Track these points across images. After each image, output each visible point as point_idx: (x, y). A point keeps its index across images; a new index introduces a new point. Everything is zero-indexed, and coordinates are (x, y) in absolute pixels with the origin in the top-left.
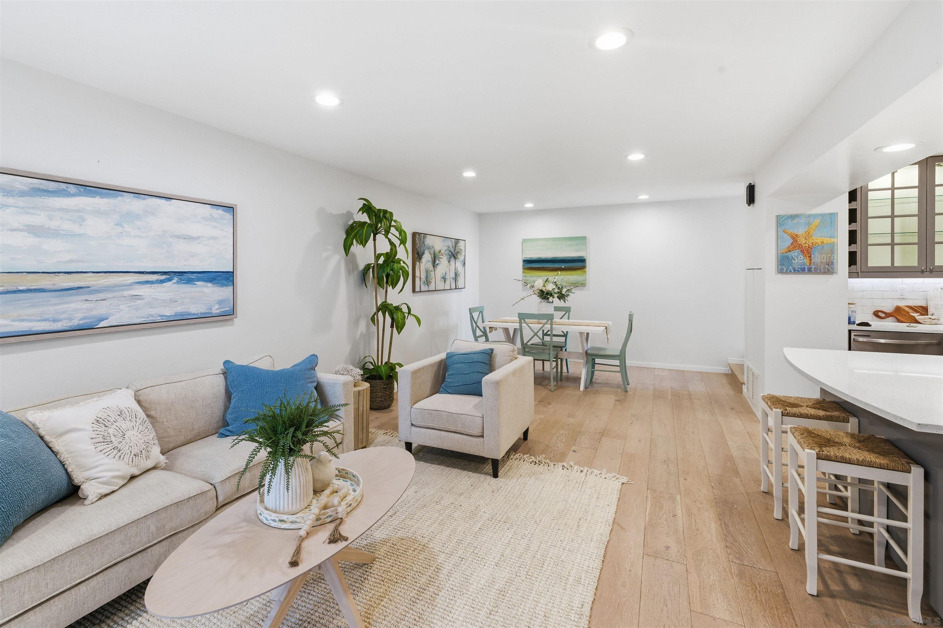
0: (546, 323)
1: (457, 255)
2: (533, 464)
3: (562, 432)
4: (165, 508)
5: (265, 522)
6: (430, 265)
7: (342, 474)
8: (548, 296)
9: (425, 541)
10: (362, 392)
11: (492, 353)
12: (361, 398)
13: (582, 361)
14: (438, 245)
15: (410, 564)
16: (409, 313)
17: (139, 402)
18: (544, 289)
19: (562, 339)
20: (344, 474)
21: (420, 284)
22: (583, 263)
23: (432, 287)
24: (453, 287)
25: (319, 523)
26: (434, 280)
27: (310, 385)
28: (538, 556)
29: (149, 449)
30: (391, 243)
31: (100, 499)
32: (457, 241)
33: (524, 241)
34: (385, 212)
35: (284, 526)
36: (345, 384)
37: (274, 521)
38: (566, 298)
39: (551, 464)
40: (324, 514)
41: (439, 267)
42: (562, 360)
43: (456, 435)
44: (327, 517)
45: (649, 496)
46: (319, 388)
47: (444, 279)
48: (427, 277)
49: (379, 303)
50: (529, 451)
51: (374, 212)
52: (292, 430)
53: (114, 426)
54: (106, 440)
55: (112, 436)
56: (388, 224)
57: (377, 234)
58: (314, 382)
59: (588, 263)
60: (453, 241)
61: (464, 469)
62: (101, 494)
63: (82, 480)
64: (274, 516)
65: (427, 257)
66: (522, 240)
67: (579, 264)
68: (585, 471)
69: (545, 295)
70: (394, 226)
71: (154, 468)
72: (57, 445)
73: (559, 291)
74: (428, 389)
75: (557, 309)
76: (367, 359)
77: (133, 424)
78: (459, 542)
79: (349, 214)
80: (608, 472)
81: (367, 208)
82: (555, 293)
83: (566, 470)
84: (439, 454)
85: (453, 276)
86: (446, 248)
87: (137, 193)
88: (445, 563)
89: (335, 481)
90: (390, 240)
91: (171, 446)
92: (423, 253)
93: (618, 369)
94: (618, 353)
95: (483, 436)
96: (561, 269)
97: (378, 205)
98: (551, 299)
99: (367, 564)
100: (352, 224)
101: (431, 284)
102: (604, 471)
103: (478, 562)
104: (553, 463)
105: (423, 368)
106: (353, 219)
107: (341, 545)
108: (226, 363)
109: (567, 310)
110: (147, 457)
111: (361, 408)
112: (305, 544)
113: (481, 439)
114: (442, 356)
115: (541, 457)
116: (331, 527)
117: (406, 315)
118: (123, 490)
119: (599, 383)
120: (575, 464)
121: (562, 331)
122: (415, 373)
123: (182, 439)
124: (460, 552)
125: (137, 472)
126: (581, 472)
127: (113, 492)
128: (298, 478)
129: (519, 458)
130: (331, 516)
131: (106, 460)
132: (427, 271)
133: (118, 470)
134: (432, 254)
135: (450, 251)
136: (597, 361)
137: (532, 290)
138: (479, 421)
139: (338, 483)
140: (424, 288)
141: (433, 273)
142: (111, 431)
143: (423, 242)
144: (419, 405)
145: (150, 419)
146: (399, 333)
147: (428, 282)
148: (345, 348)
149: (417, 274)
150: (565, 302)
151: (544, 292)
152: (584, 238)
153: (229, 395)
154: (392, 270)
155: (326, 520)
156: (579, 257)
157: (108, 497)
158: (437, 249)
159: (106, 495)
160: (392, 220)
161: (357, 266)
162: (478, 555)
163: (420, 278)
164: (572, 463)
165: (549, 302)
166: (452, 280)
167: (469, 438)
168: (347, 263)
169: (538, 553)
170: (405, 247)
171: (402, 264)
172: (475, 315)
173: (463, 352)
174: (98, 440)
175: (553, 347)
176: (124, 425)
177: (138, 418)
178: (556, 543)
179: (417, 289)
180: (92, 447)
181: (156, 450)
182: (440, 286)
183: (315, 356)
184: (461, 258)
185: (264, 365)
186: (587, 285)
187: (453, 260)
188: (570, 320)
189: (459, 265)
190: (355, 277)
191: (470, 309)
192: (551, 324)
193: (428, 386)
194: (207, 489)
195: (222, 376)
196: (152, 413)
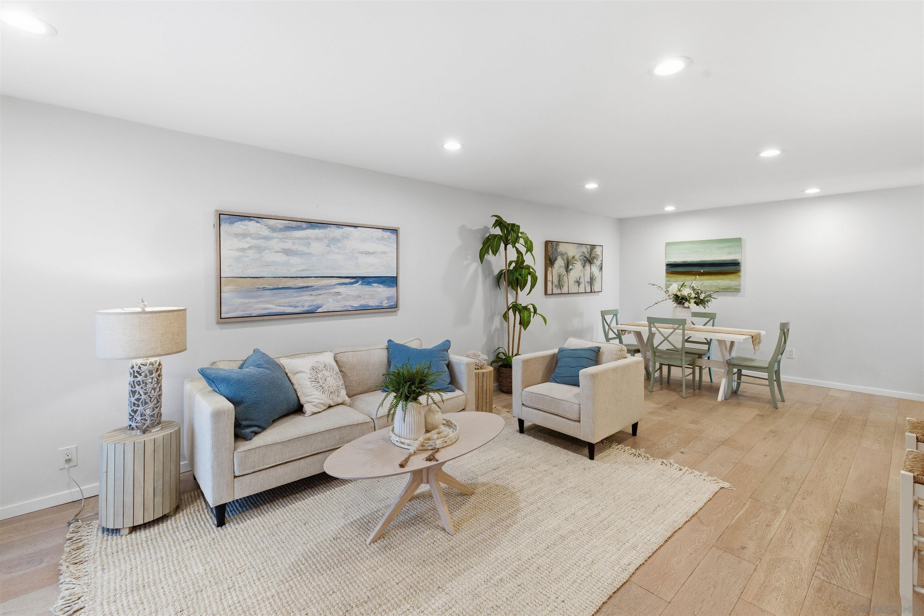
0: (677, 328)
1: (593, 260)
2: (632, 455)
3: (676, 434)
4: (345, 427)
5: (393, 442)
6: (563, 271)
7: (449, 424)
8: (684, 301)
9: (515, 490)
10: (485, 375)
11: (599, 351)
12: (485, 378)
13: (723, 370)
14: (572, 251)
15: (498, 502)
16: (535, 312)
17: (336, 361)
18: (679, 294)
19: (706, 347)
20: (450, 424)
21: (552, 287)
22: (737, 267)
23: (565, 290)
24: (588, 290)
25: (422, 449)
26: (567, 284)
27: (442, 362)
28: (605, 522)
29: (339, 390)
30: (518, 252)
31: (312, 415)
32: (593, 247)
33: (668, 244)
34: (513, 225)
35: (402, 446)
36: (468, 364)
37: (397, 441)
38: (707, 304)
39: (651, 459)
40: (427, 443)
41: (572, 272)
42: (701, 368)
43: (557, 417)
44: (429, 446)
45: (748, 504)
46: (449, 365)
47: (578, 283)
48: (559, 281)
49: (510, 302)
50: (634, 446)
51: (505, 226)
52: (408, 384)
53: (321, 373)
54: (316, 381)
55: (320, 379)
56: (515, 236)
57: (507, 244)
58: (446, 360)
59: (743, 268)
60: (588, 247)
61: (565, 448)
62: (313, 412)
63: (304, 402)
64: (397, 439)
65: (560, 263)
66: (665, 244)
67: (732, 268)
68: (684, 470)
69: (680, 300)
70: (521, 237)
71: (342, 404)
72: (294, 381)
73: (697, 296)
74: (540, 377)
75: (695, 315)
76: (501, 350)
77: (331, 373)
78: (541, 498)
79: (486, 229)
80: (709, 475)
81: (499, 223)
82: (692, 298)
83: (665, 466)
84: (547, 434)
85: (589, 280)
86: (580, 254)
87: (338, 225)
88: (525, 508)
89: (442, 426)
90: (517, 250)
91: (354, 392)
92: (556, 260)
93: (766, 382)
94: (766, 365)
95: (579, 421)
96: (701, 274)
97: (508, 219)
98: (686, 304)
99: (468, 495)
100: (488, 237)
101: (564, 287)
102: (705, 473)
103: (551, 514)
104: (653, 458)
105: (535, 359)
106: (490, 232)
107: (433, 463)
108: (390, 341)
109: (712, 317)
110: (338, 396)
111: (485, 387)
112: (412, 458)
113: (577, 424)
114: (556, 351)
115: (642, 451)
116: (430, 452)
117: (532, 314)
118: (324, 412)
119: (745, 396)
120: (675, 463)
121: (706, 339)
122: (526, 362)
123: (360, 389)
124: (540, 504)
125: (333, 404)
126: (680, 470)
127: (319, 412)
128: (413, 417)
129: (620, 449)
130: (432, 446)
131: (316, 392)
132: (559, 276)
133: (322, 400)
134: (565, 260)
135: (585, 257)
136: (744, 372)
137: (668, 295)
138: (576, 407)
139: (442, 428)
140: (556, 291)
141: (565, 278)
142: (319, 375)
143: (556, 250)
144: (528, 389)
145: (342, 373)
146: (525, 329)
147: (560, 285)
148: (481, 339)
149: (549, 278)
150: (705, 308)
151: (679, 297)
152: (739, 240)
153: (389, 363)
154: (520, 275)
155: (428, 447)
156: (731, 260)
157: (316, 415)
158: (571, 254)
159: (316, 413)
160: (519, 232)
161: (492, 272)
162: (553, 510)
163: (552, 281)
164: (672, 461)
165: (686, 308)
166: (586, 284)
167: (568, 421)
168: (484, 271)
169: (606, 520)
170: (532, 254)
171: (531, 270)
172: (608, 318)
173: (572, 348)
174: (313, 380)
175: (686, 353)
176: (327, 373)
177: (334, 370)
178: (625, 517)
179: (549, 292)
180: (309, 383)
181: (343, 392)
182: (574, 288)
183: (448, 342)
184: (598, 263)
185: (414, 345)
186: (742, 290)
187: (588, 265)
188: (715, 328)
189: (595, 269)
190: (490, 281)
191: (601, 311)
192: (684, 330)
193: (540, 374)
194: (369, 421)
195: (386, 350)
196: (343, 369)
